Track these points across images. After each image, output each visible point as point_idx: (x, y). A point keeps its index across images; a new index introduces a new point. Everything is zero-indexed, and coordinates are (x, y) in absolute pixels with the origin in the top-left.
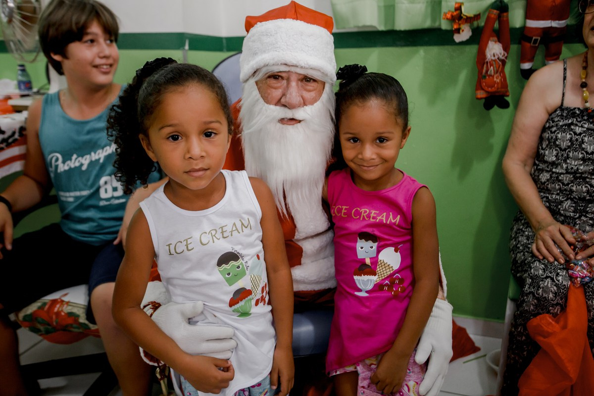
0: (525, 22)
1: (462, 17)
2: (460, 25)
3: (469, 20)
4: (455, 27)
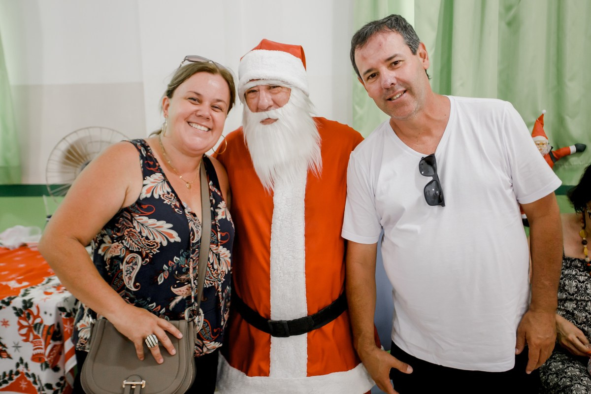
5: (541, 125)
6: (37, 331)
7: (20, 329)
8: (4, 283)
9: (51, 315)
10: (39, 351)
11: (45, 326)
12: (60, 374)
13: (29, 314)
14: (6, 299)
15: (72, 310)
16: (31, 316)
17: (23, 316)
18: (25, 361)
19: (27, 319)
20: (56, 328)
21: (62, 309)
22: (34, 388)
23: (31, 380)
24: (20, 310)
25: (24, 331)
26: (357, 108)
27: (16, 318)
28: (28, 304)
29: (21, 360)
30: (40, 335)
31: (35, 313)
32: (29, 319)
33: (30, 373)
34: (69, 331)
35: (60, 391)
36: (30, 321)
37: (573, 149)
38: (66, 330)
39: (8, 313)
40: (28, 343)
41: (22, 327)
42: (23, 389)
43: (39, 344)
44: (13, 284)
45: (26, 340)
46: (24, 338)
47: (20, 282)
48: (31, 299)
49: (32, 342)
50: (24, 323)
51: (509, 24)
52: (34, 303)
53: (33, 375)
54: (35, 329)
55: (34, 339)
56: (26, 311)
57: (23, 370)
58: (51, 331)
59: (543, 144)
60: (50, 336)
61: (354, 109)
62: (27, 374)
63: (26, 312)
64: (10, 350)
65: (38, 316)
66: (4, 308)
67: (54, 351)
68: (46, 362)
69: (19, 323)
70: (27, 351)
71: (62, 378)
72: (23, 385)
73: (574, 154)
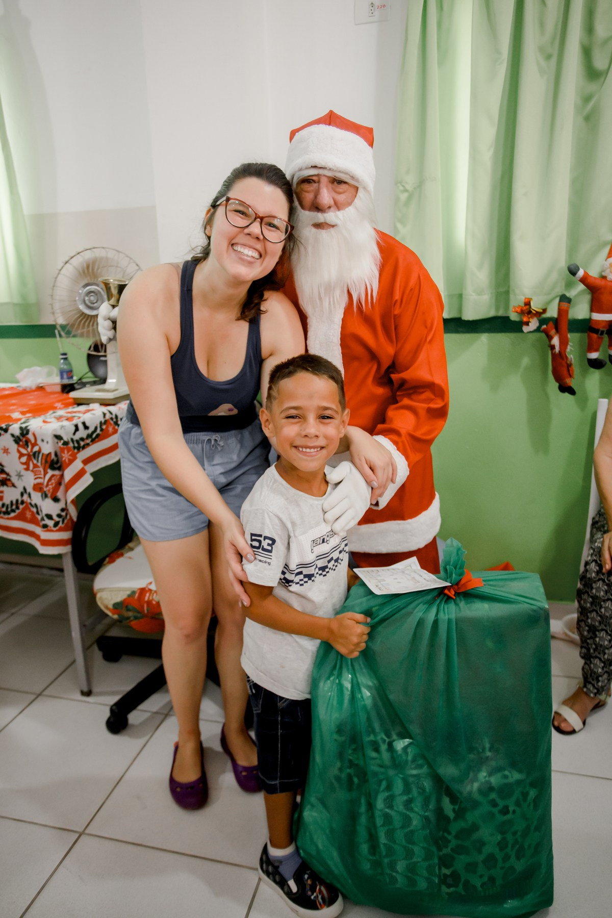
0: (590, 315)
1: (531, 312)
2: (529, 318)
3: (538, 314)
4: (525, 319)
6: (36, 459)
7: (20, 458)
8: (7, 414)
9: (47, 442)
10: (39, 481)
11: (43, 454)
12: (61, 505)
13: (27, 442)
14: (4, 427)
15: (70, 440)
16: (29, 444)
17: (21, 443)
18: (28, 491)
19: (26, 447)
20: (53, 456)
21: (58, 437)
22: (37, 519)
23: (34, 510)
24: (18, 436)
25: (24, 459)
27: (15, 446)
28: (25, 432)
29: (25, 489)
30: (39, 464)
31: (33, 441)
32: (28, 447)
33: (33, 503)
34: (67, 461)
35: (61, 523)
36: (29, 449)
38: (64, 459)
39: (7, 441)
40: (29, 473)
41: (21, 455)
42: (29, 519)
43: (39, 473)
44: (16, 415)
45: (27, 469)
46: (25, 466)
47: (23, 413)
48: (26, 427)
49: (32, 471)
50: (24, 451)
51: (587, 118)
52: (30, 430)
53: (36, 506)
54: (35, 458)
55: (34, 468)
56: (23, 438)
57: (27, 500)
58: (49, 460)
60: (48, 465)
62: (31, 504)
63: (24, 440)
64: (14, 479)
65: (35, 444)
66: (3, 435)
67: (53, 481)
68: (45, 492)
69: (19, 451)
70: (29, 480)
71: (63, 510)
72: (28, 515)
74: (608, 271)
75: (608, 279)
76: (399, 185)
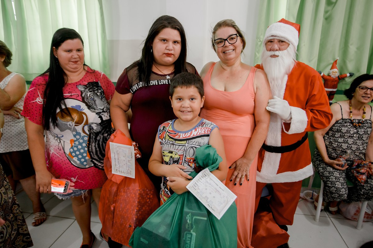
5: (335, 64)
26: (257, 54)
37: (348, 75)
51: (327, 19)
59: (336, 72)
61: (255, 54)
73: (348, 77)
74: (331, 74)
75: (331, 77)
76: (258, 39)
